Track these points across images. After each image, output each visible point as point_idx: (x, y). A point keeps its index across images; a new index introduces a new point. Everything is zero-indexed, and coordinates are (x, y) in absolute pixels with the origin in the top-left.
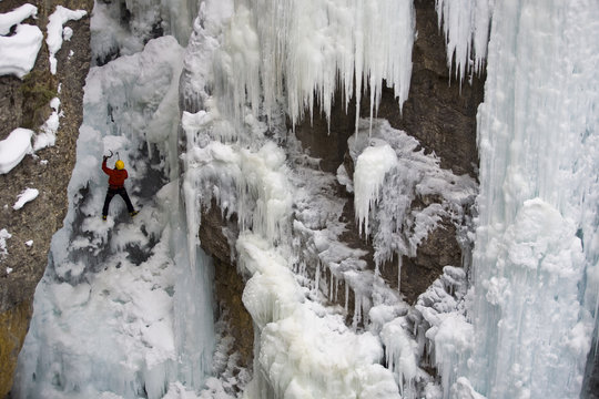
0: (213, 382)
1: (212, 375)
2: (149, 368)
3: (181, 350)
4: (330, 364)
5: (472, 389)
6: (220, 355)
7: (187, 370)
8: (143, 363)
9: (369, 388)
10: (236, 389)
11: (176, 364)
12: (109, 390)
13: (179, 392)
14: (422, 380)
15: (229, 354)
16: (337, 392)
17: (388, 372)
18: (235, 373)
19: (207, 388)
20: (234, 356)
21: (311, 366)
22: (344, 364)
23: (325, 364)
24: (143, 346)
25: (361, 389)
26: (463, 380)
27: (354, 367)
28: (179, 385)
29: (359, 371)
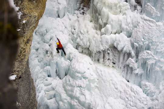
0: (76, 12)
1: (76, 10)
2: (60, 9)
3: (68, 4)
4: (113, 3)
5: (151, 6)
6: (78, 5)
7: (70, 9)
8: (59, 8)
9: (123, 8)
10: (83, 13)
11: (67, 8)
12: (50, 16)
13: (68, 15)
14: (136, 5)
15: (80, 4)
16: (115, 10)
17: (128, 3)
18: (83, 9)
19: (75, 14)
20: (82, 4)
21: (108, 4)
22: (117, 2)
23: (112, 3)
24: (58, 4)
25: (121, 8)
26: (148, 4)
27: (119, 3)
28: (68, 13)
29: (120, 4)
